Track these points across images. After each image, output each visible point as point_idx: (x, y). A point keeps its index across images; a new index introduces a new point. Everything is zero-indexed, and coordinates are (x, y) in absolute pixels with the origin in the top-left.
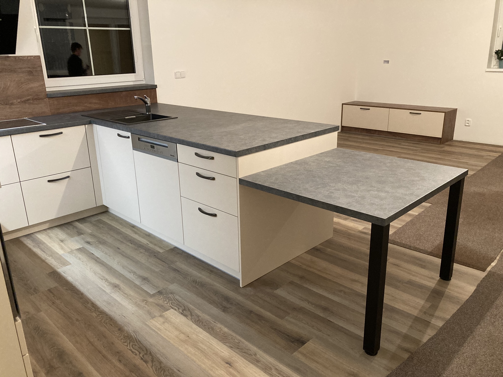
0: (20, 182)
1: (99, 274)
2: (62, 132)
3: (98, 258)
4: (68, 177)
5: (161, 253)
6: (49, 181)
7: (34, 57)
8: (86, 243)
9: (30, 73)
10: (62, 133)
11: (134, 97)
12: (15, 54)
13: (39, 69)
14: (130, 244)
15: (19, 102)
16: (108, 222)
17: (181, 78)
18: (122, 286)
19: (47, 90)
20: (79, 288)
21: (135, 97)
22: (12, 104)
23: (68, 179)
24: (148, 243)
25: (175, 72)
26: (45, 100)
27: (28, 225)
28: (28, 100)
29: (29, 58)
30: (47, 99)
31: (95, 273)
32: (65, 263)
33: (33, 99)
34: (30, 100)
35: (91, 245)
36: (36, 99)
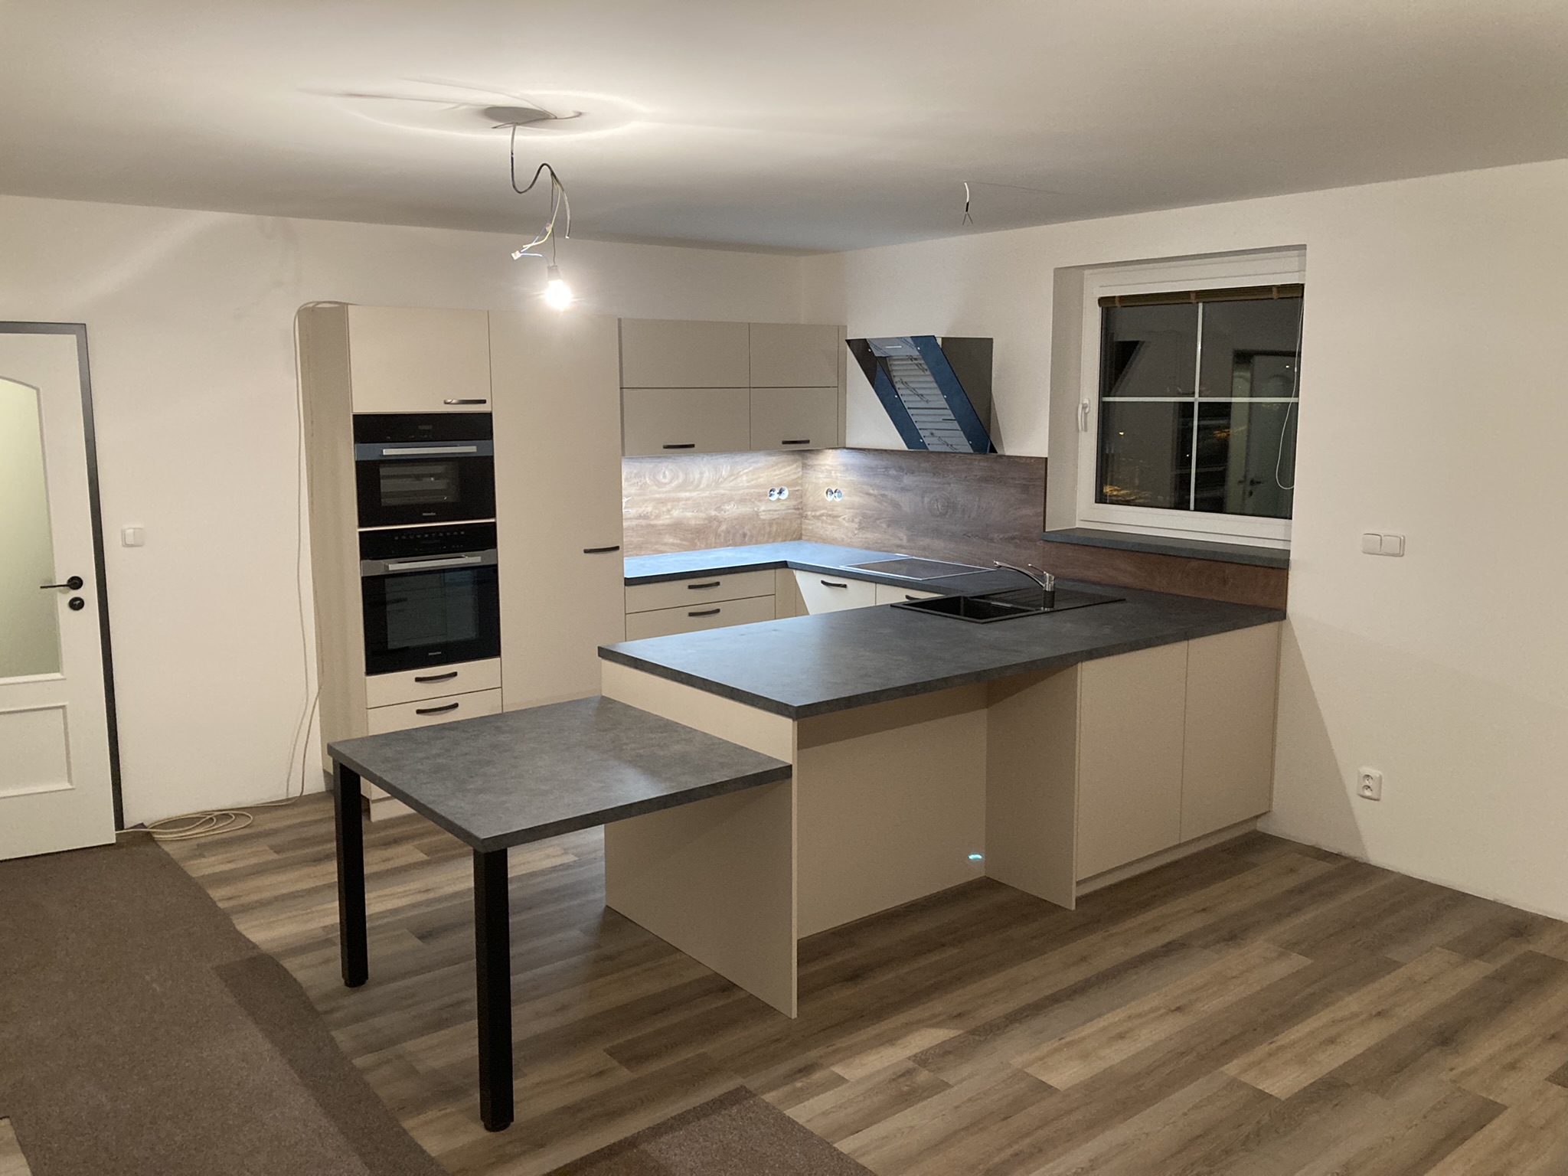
7: (1036, 460)
9: (1025, 488)
17: (1381, 553)
22: (991, 539)
28: (1014, 538)
30: (1045, 544)
34: (1017, 538)
36: (1025, 538)
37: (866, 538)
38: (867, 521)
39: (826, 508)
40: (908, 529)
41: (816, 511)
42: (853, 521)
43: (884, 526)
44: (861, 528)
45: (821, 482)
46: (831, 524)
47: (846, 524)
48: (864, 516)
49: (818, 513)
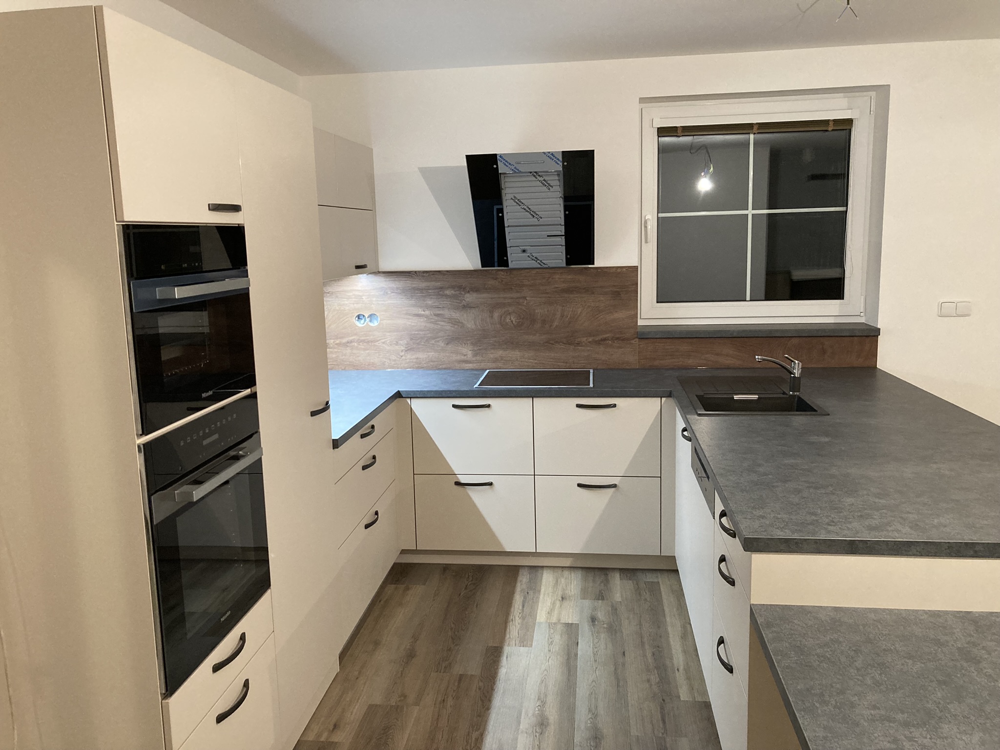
0: (534, 475)
1: (546, 686)
2: (616, 404)
3: (576, 655)
4: (615, 486)
5: (680, 700)
6: (579, 485)
7: (627, 269)
8: (590, 619)
9: (616, 294)
10: (615, 406)
11: (755, 357)
12: (593, 264)
13: (633, 289)
14: (649, 655)
15: (590, 342)
16: (663, 593)
17: (955, 315)
18: (551, 730)
19: (640, 323)
20: (495, 696)
21: (757, 357)
22: (578, 344)
23: (613, 489)
24: (681, 668)
25: (939, 303)
26: (633, 342)
27: (535, 551)
28: (605, 340)
29: (619, 270)
30: (637, 340)
31: (542, 682)
32: (525, 641)
33: (614, 339)
34: (608, 340)
35: (594, 625)
36: (618, 339)
37: (417, 358)
38: (416, 341)
39: (356, 334)
40: (472, 344)
41: (342, 338)
42: (397, 344)
43: (442, 344)
44: (409, 350)
45: (347, 308)
46: (365, 349)
47: (388, 348)
48: (412, 338)
49: (344, 341)
